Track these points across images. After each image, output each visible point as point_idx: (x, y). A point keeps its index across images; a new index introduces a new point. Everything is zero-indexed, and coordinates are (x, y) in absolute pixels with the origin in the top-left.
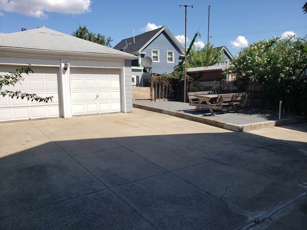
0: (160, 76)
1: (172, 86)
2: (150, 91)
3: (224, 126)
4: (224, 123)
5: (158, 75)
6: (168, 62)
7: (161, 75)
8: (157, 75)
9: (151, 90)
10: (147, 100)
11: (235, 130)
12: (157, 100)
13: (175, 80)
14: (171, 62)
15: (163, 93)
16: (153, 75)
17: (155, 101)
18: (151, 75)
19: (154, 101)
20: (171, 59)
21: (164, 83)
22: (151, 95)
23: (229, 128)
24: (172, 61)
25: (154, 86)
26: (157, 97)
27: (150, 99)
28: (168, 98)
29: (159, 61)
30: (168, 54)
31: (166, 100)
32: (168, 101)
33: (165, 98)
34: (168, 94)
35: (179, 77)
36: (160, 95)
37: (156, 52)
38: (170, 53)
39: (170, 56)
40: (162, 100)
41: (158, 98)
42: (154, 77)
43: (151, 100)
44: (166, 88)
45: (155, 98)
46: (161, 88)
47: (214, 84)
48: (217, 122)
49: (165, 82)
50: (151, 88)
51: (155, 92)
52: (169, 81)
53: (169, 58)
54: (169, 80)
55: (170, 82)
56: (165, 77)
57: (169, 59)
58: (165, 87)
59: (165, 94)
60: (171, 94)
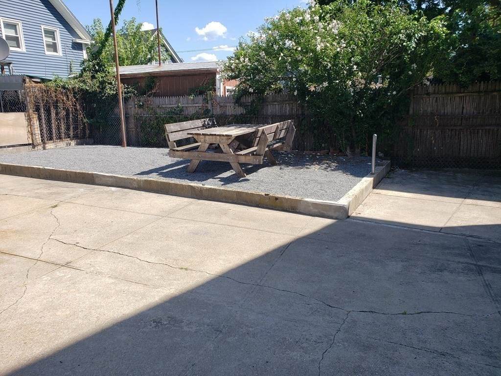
0: (49, 84)
1: (83, 109)
2: (26, 123)
3: (301, 208)
4: (298, 198)
5: (43, 81)
6: (47, 53)
7: (51, 80)
8: (39, 80)
9: (29, 120)
10: (22, 147)
11: (335, 215)
12: (50, 145)
13: (90, 93)
14: (55, 54)
15: (63, 125)
16: (27, 80)
17: (44, 148)
18: (24, 81)
19: (40, 147)
20: (54, 47)
21: (63, 100)
22: (32, 134)
23: (317, 211)
24: (55, 50)
25: (37, 110)
26: (49, 136)
27: (29, 144)
28: (75, 137)
29: (23, 49)
30: (43, 34)
31: (73, 143)
32: (78, 144)
33: (69, 137)
34: (75, 128)
35: (98, 87)
36: (54, 131)
37: (14, 27)
38: (50, 33)
39: (50, 40)
40: (62, 144)
41: (51, 139)
42: (34, 84)
43: (33, 145)
44: (68, 115)
45: (42, 141)
46: (57, 114)
47: (190, 103)
48: (277, 199)
49: (65, 98)
50: (29, 116)
51: (40, 124)
52: (75, 97)
53: (48, 43)
54: (75, 93)
55: (77, 99)
56: (64, 87)
57: (48, 46)
58: (67, 111)
59: (68, 129)
60: (84, 128)
